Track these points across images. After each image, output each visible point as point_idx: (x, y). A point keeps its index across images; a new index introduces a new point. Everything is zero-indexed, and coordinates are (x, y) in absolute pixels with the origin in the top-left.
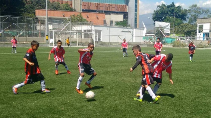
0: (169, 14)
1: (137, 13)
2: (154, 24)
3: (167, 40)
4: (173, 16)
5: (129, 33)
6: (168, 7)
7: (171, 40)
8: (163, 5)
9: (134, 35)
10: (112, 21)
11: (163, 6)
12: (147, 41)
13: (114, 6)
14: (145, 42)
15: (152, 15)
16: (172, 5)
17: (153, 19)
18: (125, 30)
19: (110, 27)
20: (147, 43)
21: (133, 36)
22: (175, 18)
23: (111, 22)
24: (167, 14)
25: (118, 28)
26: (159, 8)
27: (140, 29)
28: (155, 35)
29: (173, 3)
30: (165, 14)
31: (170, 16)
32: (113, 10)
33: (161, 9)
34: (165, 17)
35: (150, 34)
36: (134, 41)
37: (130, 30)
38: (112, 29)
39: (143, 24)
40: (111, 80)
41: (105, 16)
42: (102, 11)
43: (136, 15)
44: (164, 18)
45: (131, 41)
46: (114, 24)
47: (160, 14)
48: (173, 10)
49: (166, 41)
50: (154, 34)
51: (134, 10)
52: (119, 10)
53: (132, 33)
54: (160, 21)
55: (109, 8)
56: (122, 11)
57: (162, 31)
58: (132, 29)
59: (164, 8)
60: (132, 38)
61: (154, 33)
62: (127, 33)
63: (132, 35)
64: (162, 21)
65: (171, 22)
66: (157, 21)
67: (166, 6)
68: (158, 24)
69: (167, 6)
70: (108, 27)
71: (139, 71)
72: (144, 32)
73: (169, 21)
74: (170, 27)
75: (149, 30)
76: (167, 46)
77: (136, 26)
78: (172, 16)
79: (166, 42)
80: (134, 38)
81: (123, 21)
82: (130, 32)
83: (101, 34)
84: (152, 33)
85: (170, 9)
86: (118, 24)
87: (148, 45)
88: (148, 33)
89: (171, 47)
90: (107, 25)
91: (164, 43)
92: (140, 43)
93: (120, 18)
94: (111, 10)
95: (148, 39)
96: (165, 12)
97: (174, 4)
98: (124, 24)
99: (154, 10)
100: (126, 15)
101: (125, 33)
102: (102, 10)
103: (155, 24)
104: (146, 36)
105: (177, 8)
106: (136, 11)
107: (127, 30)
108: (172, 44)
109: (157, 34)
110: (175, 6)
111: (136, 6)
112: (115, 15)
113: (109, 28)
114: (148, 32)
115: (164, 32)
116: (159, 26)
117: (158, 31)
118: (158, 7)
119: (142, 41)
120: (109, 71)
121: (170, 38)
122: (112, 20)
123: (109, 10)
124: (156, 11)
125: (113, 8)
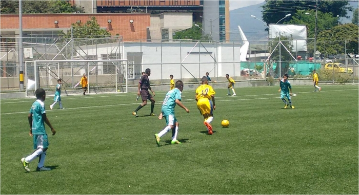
1: (225, 6)
2: (267, 29)
3: (301, 67)
4: (314, 8)
5: (208, 56)
9: (220, 60)
10: (167, 30)
15: (262, 9)
17: (265, 20)
18: (196, 49)
19: (161, 45)
21: (216, 62)
22: (319, 12)
23: (165, 32)
25: (180, 45)
27: (234, 45)
28: (271, 57)
32: (167, 4)
34: (293, 12)
35: (258, 55)
36: (220, 75)
37: (210, 49)
38: (166, 49)
39: (239, 33)
40: (171, 176)
41: (149, 19)
42: (143, 9)
43: (222, 11)
44: (290, 14)
45: (212, 76)
46: (171, 36)
49: (298, 70)
50: (267, 54)
53: (213, 55)
54: (281, 23)
56: (189, 5)
57: (288, 48)
58: (213, 45)
60: (216, 68)
61: (267, 52)
62: (201, 56)
63: (214, 61)
64: (288, 21)
65: (309, 23)
66: (275, 22)
68: (277, 29)
70: (157, 44)
72: (243, 52)
73: (304, 22)
74: (307, 34)
75: (255, 45)
76: (302, 83)
77: (222, 37)
78: (311, 9)
79: (297, 73)
80: (220, 65)
81: (192, 28)
82: (210, 53)
84: (263, 52)
86: (180, 35)
87: (253, 83)
88: (253, 52)
90: (151, 41)
91: (294, 75)
93: (185, 21)
94: (162, 4)
98: (194, 35)
100: (197, 13)
101: (198, 55)
103: (270, 31)
104: (247, 59)
107: (202, 50)
109: (274, 55)
112: (173, 16)
113: (159, 48)
114: (254, 50)
115: (291, 49)
116: (278, 36)
117: (278, 48)
120: (162, 154)
122: (166, 26)
123: (157, 4)
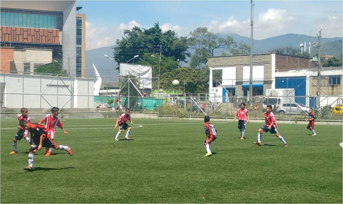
0: (149, 47)
1: (82, 46)
2: (118, 69)
3: (146, 102)
4: (159, 52)
5: (65, 89)
6: (147, 33)
7: (154, 102)
8: (136, 29)
9: (76, 93)
10: (29, 64)
11: (137, 31)
12: (103, 106)
13: (32, 33)
14: (98, 107)
15: (114, 50)
16: (156, 30)
17: (116, 60)
18: (55, 82)
19: (23, 76)
20: (104, 109)
21: (72, 95)
22: (163, 56)
23: (27, 66)
24: (144, 48)
25: (41, 77)
26: (127, 35)
27: (88, 80)
28: (121, 92)
29: (157, 26)
30: (141, 48)
31: (151, 51)
32: (30, 41)
33: (131, 38)
34: (141, 55)
35: (110, 91)
36: (76, 106)
37: (67, 83)
38: (28, 81)
39: (93, 69)
40: (26, 194)
41: (13, 52)
42: (8, 44)
43: (79, 51)
44: (138, 56)
45: (68, 106)
46: (32, 69)
47: (131, 47)
48: (157, 40)
49: (144, 105)
50: (118, 91)
51: (74, 40)
52: (43, 41)
53: (70, 88)
54: (130, 63)
55: (21, 37)
56: (50, 43)
57: (135, 84)
58: (70, 79)
59: (138, 34)
60: (72, 100)
61: (118, 88)
62: (60, 89)
63: (70, 94)
64: (135, 62)
65: (154, 64)
66: (124, 62)
67: (143, 31)
68: (126, 69)
69: (145, 31)
70: (20, 76)
71: (86, 171)
72: (97, 87)
73: (150, 63)
74: (153, 74)
75: (107, 82)
76: (147, 116)
77: (79, 73)
78: (156, 52)
79: (143, 107)
80: (76, 98)
81: (52, 63)
82: (67, 86)
83: (5, 92)
84: (114, 88)
85: (150, 37)
86: (42, 70)
87: (105, 115)
88: (105, 88)
89: (156, 117)
90: (17, 73)
91: (140, 109)
92: (89, 109)
93: (45, 57)
94: (25, 41)
95: (105, 102)
96: (139, 44)
97: (158, 28)
98: (54, 69)
99: (118, 40)
100: (57, 51)
101: (55, 89)
102: (7, 40)
103: (120, 69)
104: (100, 94)
105: (165, 34)
106: (79, 41)
107: (60, 83)
108: (156, 110)
109: (124, 91)
110: (161, 30)
111: (79, 32)
112: (35, 51)
113: (21, 79)
114: (106, 86)
115: (138, 86)
116: (128, 74)
117: (127, 84)
118: (125, 33)
119: (93, 105)
120: (20, 173)
121: (152, 98)
122: (28, 60)
123: (21, 41)
124: (122, 43)
125: (30, 37)
